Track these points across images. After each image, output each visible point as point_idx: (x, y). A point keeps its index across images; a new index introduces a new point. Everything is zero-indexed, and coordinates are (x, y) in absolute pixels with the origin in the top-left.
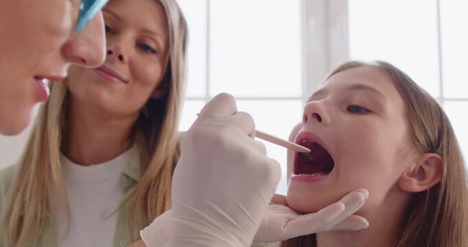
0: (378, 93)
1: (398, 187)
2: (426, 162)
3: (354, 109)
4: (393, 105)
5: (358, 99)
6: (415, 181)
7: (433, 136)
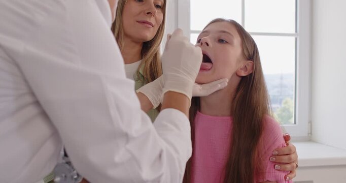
0: (232, 35)
1: (236, 74)
2: (248, 64)
3: (221, 41)
4: (237, 40)
5: (223, 37)
6: (243, 72)
7: (251, 53)
